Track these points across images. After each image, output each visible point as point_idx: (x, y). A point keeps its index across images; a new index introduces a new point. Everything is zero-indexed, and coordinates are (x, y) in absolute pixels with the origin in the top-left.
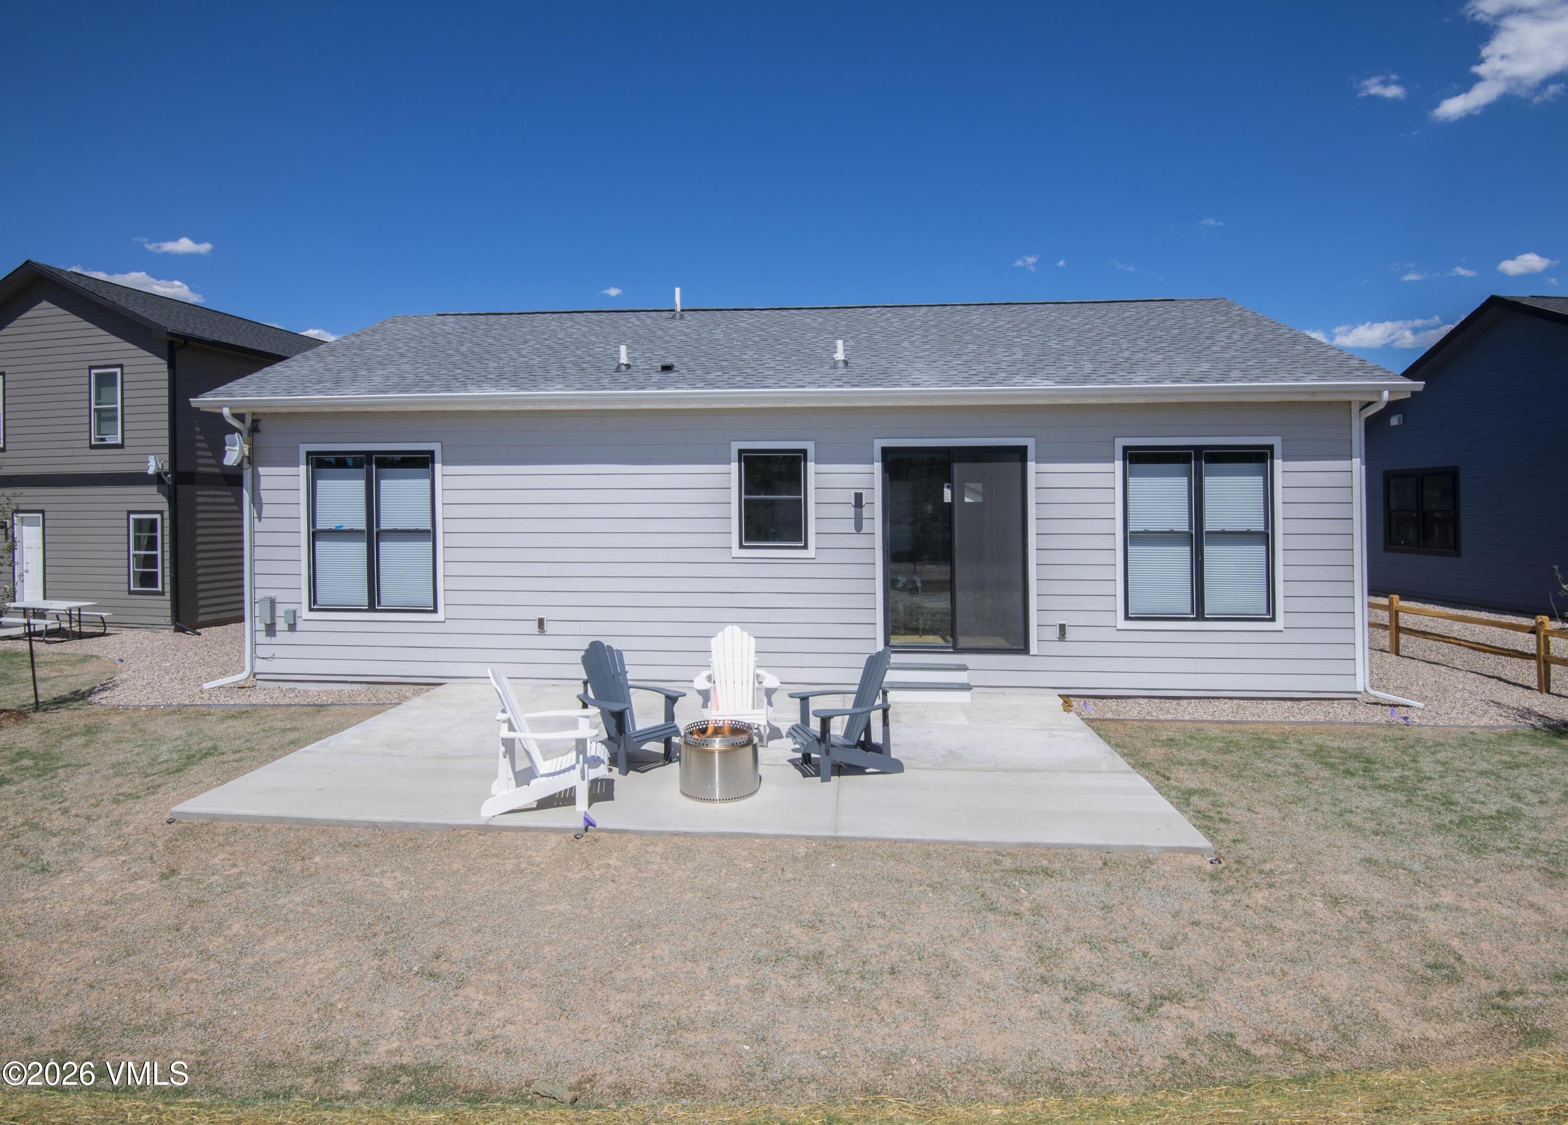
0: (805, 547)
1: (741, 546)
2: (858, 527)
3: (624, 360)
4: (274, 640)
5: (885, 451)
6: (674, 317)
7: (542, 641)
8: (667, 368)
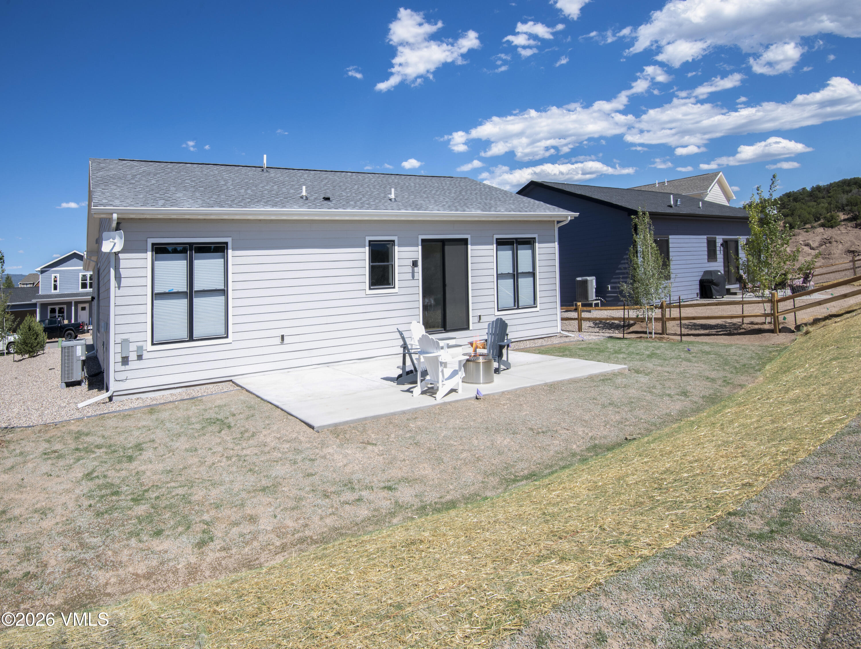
0: (394, 288)
1: (370, 289)
2: (413, 277)
3: (304, 193)
4: (127, 367)
5: (423, 241)
6: (263, 170)
7: (284, 348)
8: (327, 199)
